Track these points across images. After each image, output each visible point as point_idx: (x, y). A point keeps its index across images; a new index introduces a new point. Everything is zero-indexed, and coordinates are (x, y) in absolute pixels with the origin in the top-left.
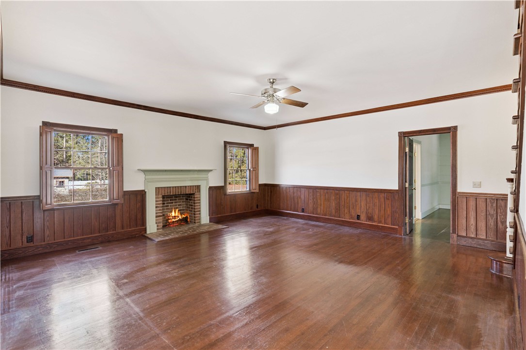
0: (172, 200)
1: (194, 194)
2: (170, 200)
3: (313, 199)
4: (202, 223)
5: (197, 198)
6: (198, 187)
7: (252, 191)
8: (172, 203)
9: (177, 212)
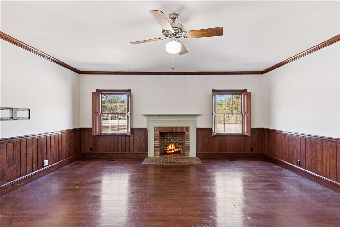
0: (174, 136)
1: (184, 133)
2: (172, 136)
3: (311, 151)
4: (190, 157)
5: (186, 136)
6: (188, 128)
7: (244, 134)
8: (174, 138)
9: (173, 145)
